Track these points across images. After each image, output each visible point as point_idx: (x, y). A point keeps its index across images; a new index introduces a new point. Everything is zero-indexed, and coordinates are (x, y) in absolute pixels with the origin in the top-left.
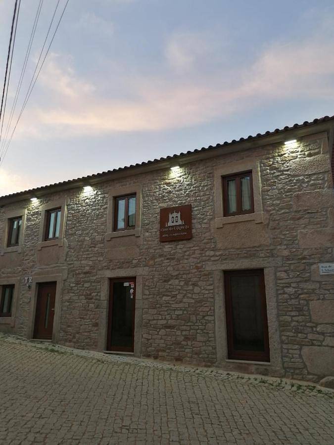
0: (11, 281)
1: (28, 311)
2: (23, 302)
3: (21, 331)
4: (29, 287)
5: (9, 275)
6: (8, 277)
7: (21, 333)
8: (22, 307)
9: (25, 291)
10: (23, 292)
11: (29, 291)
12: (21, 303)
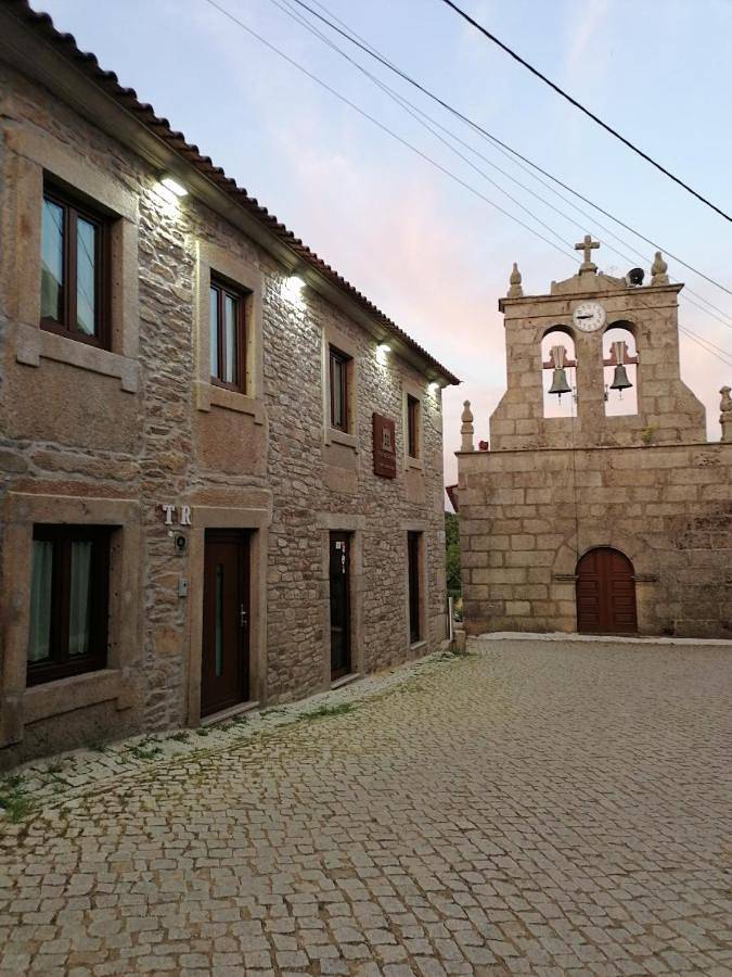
0: (105, 511)
1: (180, 630)
2: (159, 602)
3: (158, 710)
4: (181, 542)
5: (80, 478)
6: (84, 489)
7: (161, 717)
8: (157, 620)
9: (165, 557)
10: (156, 562)
11: (178, 556)
12: (149, 605)
